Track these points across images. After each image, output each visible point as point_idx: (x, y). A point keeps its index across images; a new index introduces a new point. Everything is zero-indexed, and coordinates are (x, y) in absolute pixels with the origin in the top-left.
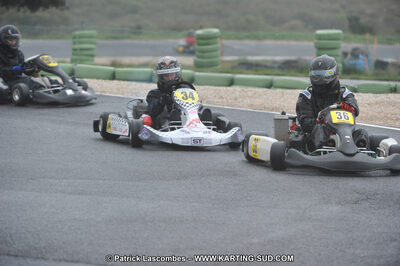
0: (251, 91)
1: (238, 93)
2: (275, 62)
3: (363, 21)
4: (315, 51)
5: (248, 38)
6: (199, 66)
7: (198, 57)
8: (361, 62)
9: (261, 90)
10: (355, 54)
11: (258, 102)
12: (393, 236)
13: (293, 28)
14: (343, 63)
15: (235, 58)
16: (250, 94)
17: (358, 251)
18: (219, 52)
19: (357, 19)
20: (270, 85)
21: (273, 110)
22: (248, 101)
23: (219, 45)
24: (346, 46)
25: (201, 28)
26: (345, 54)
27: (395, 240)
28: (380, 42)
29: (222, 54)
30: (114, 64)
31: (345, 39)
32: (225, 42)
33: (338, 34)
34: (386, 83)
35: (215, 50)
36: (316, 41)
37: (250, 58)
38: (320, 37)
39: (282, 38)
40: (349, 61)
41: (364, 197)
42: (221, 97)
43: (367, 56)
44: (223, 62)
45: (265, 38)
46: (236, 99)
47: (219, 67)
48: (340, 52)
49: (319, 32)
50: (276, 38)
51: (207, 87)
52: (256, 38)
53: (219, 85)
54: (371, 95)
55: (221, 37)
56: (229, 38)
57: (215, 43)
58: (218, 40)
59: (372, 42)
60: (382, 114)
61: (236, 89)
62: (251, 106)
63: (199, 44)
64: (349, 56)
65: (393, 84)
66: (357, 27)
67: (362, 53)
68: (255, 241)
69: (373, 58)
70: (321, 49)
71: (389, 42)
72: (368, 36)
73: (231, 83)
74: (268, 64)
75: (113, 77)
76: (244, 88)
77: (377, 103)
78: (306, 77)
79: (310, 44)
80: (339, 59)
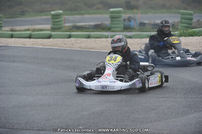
0: (80, 40)
1: (73, 42)
2: (90, 25)
3: (132, 3)
4: (110, 19)
5: (76, 14)
6: (53, 29)
7: (53, 25)
8: (132, 23)
9: (84, 40)
10: (129, 19)
11: (83, 45)
12: (153, 108)
13: (98, 9)
14: (124, 25)
15: (71, 24)
16: (79, 42)
17: (137, 116)
18: (63, 22)
19: (129, 2)
20: (89, 37)
21: (91, 49)
22: (78, 45)
23: (63, 18)
24: (125, 16)
25: (54, 10)
26: (125, 20)
27: (154, 109)
28: (141, 13)
29: (64, 23)
30: (12, 30)
31: (124, 13)
32: (66, 17)
33: (121, 10)
34: (145, 33)
35: (60, 21)
36: (110, 14)
37: (78, 24)
38: (112, 12)
39: (94, 13)
40: (127, 23)
42: (65, 44)
43: (135, 20)
44: (65, 26)
45: (85, 14)
46: (72, 44)
47: (63, 29)
48: (122, 19)
49: (111, 10)
50: (90, 14)
51: (58, 39)
52: (81, 14)
53: (64, 38)
54: (138, 39)
55: (64, 15)
56: (67, 15)
57: (60, 18)
58: (62, 16)
59: (137, 14)
61: (72, 40)
62: (80, 47)
63: (53, 19)
64: (127, 21)
65: (149, 33)
66: (129, 7)
67: (133, 19)
68: (85, 113)
69: (138, 22)
70: (112, 18)
71: (146, 13)
72: (135, 11)
73: (70, 37)
74: (87, 27)
75: (12, 36)
76: (76, 39)
77: (141, 43)
78: (106, 32)
79: (107, 16)
80: (122, 22)
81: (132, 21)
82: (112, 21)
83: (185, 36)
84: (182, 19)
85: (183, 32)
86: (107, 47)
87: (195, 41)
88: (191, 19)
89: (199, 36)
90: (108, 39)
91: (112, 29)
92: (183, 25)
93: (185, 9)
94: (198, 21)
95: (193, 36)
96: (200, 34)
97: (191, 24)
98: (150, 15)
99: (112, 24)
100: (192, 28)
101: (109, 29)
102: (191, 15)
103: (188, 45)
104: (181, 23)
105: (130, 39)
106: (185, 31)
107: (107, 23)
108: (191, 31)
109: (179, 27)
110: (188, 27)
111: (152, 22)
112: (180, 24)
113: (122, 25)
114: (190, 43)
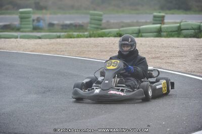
3: (42, 4)
4: (19, 19)
10: (38, 20)
12: (63, 108)
13: (7, 9)
14: (33, 25)
17: (47, 116)
19: (38, 3)
24: (34, 16)
26: (33, 20)
28: (51, 14)
31: (33, 13)
33: (30, 11)
34: (55, 34)
36: (19, 14)
38: (22, 13)
41: (48, 90)
48: (31, 19)
49: (21, 10)
54: (48, 40)
60: (54, 49)
64: (35, 21)
65: (58, 34)
66: (39, 7)
67: (42, 20)
69: (47, 22)
70: (22, 18)
71: (55, 13)
72: (44, 11)
77: (51, 44)
78: (15, 32)
79: (16, 16)
80: (31, 23)
81: (42, 21)
82: (21, 21)
83: (95, 37)
84: (91, 19)
85: (93, 33)
86: (17, 47)
87: (105, 42)
88: (101, 20)
89: (109, 37)
90: (18, 39)
91: (22, 30)
92: (93, 26)
93: (95, 10)
94: (108, 22)
95: (102, 37)
96: (109, 35)
97: (100, 25)
98: (59, 15)
99: (21, 24)
100: (102, 29)
101: (18, 29)
102: (101, 15)
103: (98, 46)
104: (91, 23)
105: (40, 40)
106: (95, 32)
107: (17, 23)
108: (100, 31)
109: (89, 28)
110: (97, 28)
111: (61, 23)
112: (89, 25)
113: (31, 26)
114: (99, 44)
